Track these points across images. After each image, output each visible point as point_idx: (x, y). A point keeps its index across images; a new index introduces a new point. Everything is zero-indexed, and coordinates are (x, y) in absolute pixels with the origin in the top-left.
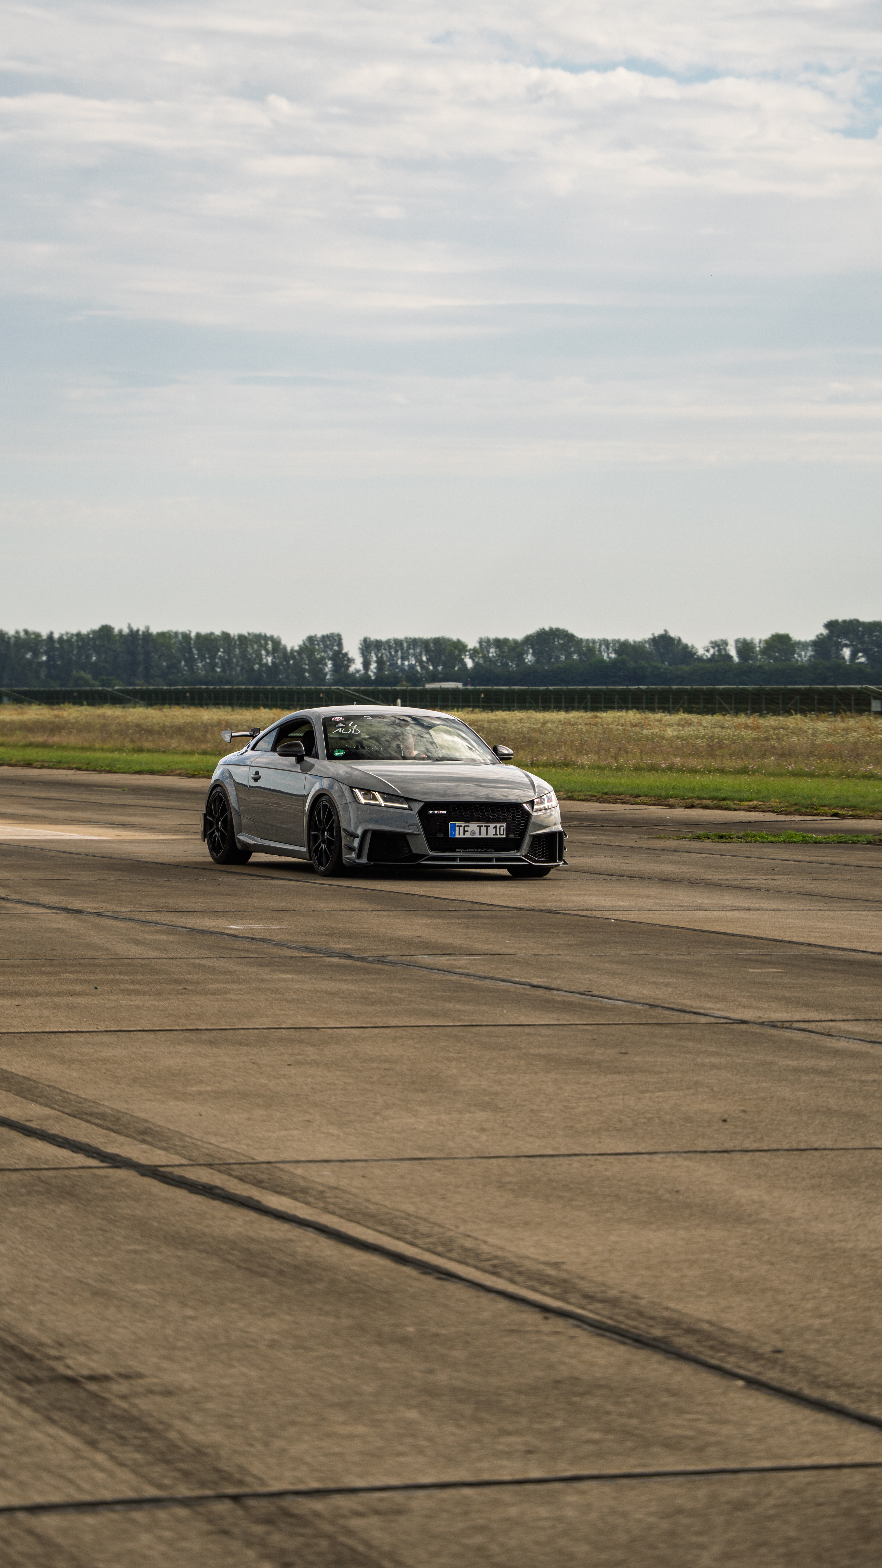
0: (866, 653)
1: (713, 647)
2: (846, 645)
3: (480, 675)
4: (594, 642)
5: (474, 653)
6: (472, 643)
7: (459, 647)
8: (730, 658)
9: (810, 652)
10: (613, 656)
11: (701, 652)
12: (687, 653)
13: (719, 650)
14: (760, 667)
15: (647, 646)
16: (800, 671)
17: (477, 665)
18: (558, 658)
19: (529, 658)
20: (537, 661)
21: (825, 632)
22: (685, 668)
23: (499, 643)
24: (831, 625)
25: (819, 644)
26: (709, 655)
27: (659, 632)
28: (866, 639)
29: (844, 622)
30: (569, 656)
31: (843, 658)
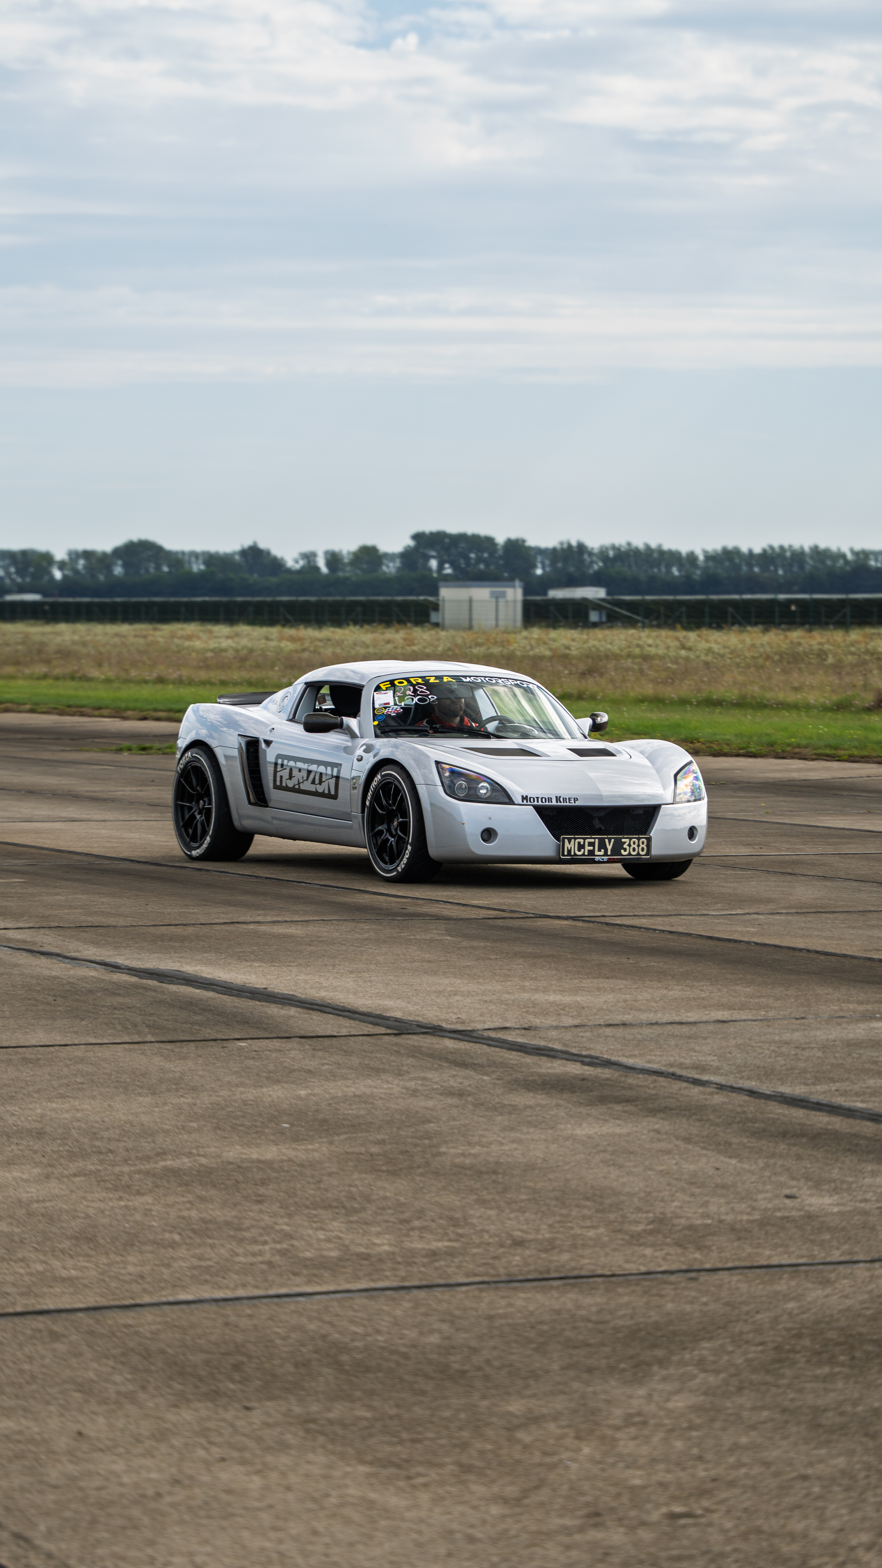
0: (453, 565)
1: (303, 559)
2: (433, 557)
3: (68, 586)
4: (183, 553)
5: (62, 565)
6: (60, 555)
7: (47, 559)
8: (317, 569)
9: (398, 563)
10: (202, 567)
11: (290, 563)
12: (276, 565)
13: (309, 562)
14: (347, 579)
15: (237, 557)
16: (386, 583)
17: (65, 577)
18: (147, 570)
19: (118, 570)
20: (126, 573)
21: (412, 543)
22: (274, 580)
23: (88, 555)
24: (418, 537)
25: (407, 556)
26: (298, 567)
27: (247, 543)
28: (453, 551)
29: (432, 534)
30: (158, 567)
31: (430, 570)
